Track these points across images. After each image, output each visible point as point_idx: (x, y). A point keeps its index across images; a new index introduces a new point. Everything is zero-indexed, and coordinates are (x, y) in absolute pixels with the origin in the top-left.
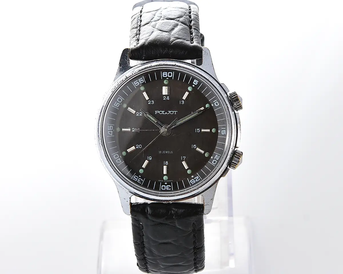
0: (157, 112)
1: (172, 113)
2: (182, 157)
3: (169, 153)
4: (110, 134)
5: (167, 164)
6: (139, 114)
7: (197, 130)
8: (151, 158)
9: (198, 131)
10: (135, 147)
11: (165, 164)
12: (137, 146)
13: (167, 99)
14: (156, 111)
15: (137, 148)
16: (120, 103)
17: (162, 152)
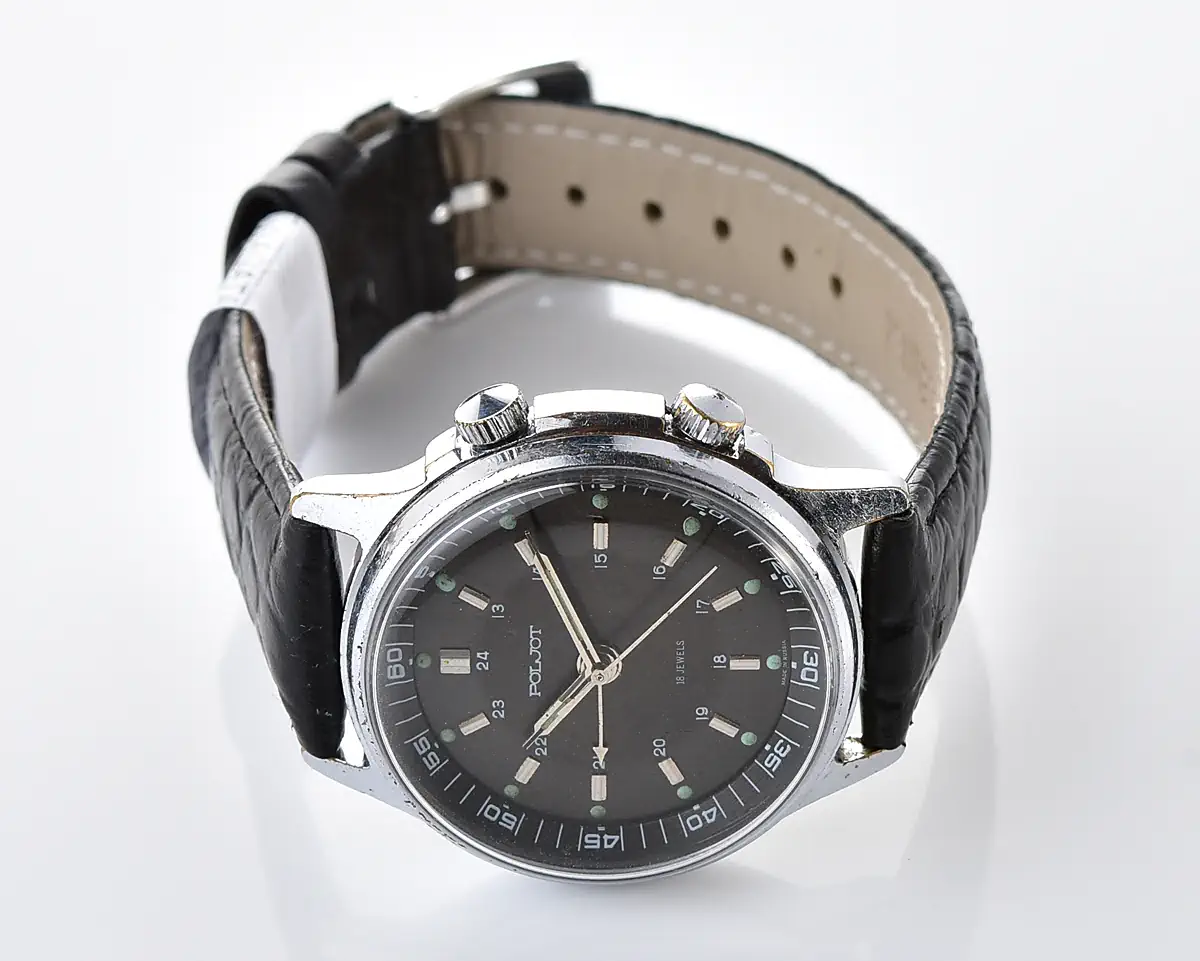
0: (533, 691)
1: (535, 644)
2: (699, 610)
3: (681, 651)
4: (614, 843)
5: (722, 659)
6: (542, 747)
7: (597, 564)
8: (703, 709)
9: (602, 558)
10: (662, 759)
11: (723, 665)
12: (658, 752)
13: (485, 658)
14: (531, 694)
15: (663, 754)
16: (503, 811)
17: (680, 675)
